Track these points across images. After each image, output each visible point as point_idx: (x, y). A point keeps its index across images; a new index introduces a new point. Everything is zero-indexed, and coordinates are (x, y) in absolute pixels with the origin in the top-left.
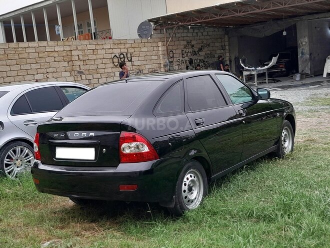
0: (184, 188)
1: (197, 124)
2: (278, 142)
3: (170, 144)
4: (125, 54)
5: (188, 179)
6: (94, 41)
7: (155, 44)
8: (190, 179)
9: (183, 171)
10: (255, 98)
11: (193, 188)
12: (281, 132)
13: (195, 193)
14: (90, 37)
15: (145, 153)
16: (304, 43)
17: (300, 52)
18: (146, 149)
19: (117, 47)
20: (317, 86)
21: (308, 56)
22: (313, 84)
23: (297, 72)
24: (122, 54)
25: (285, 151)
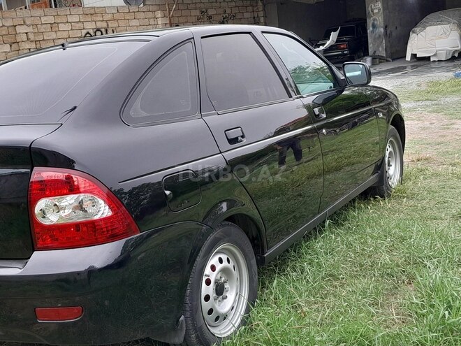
0: (206, 290)
1: (233, 141)
2: (380, 167)
3: (168, 192)
4: (103, 30)
5: (213, 268)
6: (53, 11)
7: (150, 15)
8: (219, 267)
9: (201, 253)
10: (339, 85)
11: (227, 286)
12: (384, 149)
13: (231, 296)
14: (48, 4)
15: (100, 220)
16: (376, 11)
17: (371, 25)
18: (102, 210)
19: (90, 20)
20: (400, 73)
21: (382, 30)
22: (393, 71)
23: (366, 54)
24: (98, 30)
25: (390, 183)
